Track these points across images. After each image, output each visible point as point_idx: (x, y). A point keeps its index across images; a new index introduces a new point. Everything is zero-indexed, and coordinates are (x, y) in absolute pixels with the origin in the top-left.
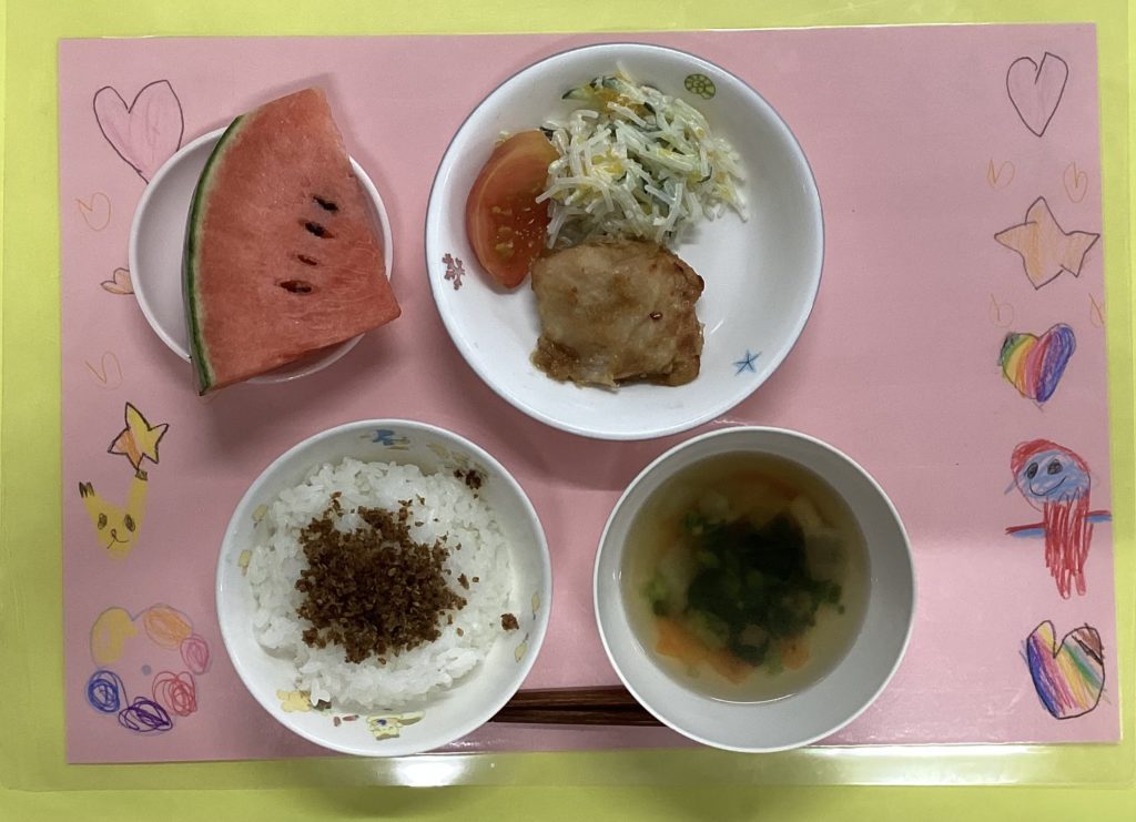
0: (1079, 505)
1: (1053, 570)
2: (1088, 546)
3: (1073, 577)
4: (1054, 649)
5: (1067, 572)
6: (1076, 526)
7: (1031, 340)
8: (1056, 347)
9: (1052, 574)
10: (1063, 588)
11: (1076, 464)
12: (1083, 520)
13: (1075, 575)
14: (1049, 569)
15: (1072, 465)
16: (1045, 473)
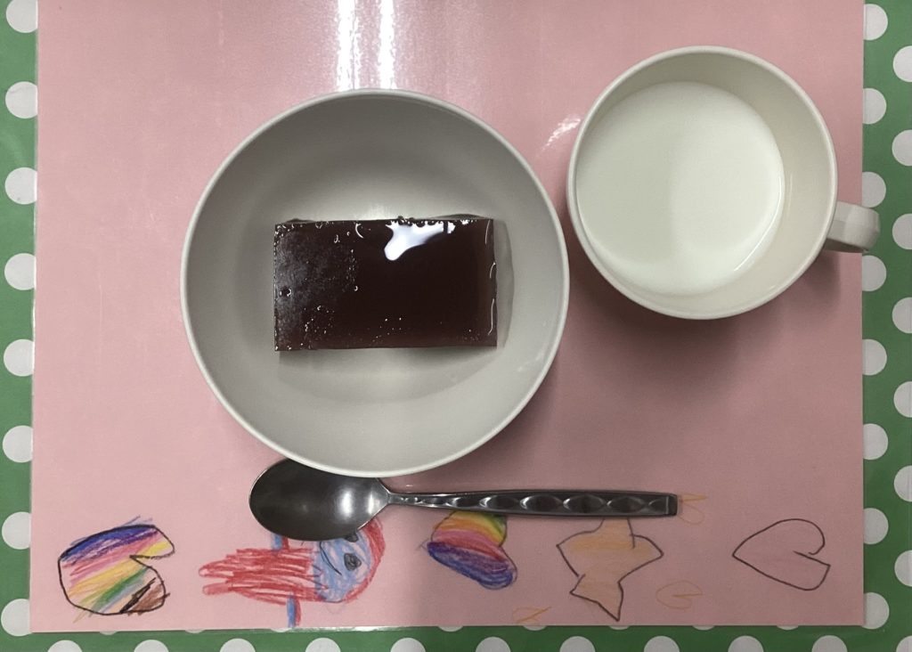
1: (233, 557)
2: (258, 599)
3: (223, 580)
4: (141, 557)
5: (231, 574)
6: (283, 585)
7: (499, 537)
8: (491, 566)
9: (228, 556)
10: (212, 568)
11: (356, 586)
12: (288, 593)
13: (227, 582)
14: (234, 552)
15: (354, 581)
16: (346, 550)
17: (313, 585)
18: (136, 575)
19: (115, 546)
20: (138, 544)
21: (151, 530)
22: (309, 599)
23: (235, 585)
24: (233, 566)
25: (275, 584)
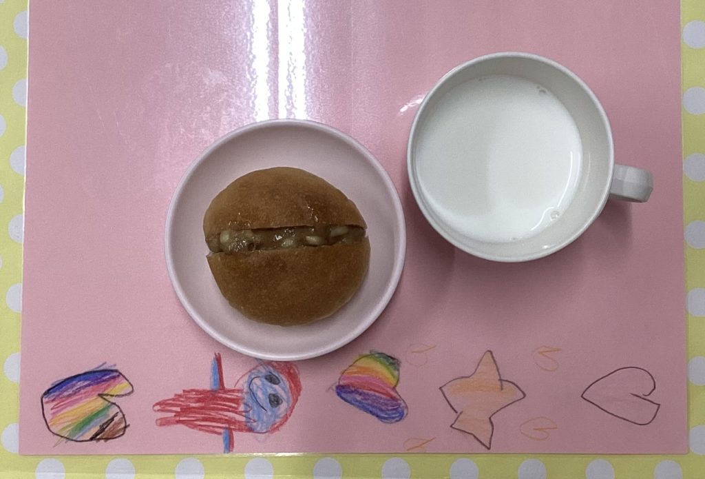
0: (239, 422)
1: (180, 396)
2: (200, 430)
3: (173, 414)
4: (107, 395)
5: (178, 409)
6: (220, 419)
7: (393, 381)
8: (386, 404)
9: (176, 395)
10: (163, 405)
11: (278, 420)
12: (224, 425)
13: (175, 416)
14: (181, 392)
15: (277, 416)
16: (270, 391)
17: (244, 419)
18: (103, 409)
20: (104, 385)
21: (115, 374)
22: (240, 430)
23: (181, 419)
24: (180, 403)
25: (214, 418)
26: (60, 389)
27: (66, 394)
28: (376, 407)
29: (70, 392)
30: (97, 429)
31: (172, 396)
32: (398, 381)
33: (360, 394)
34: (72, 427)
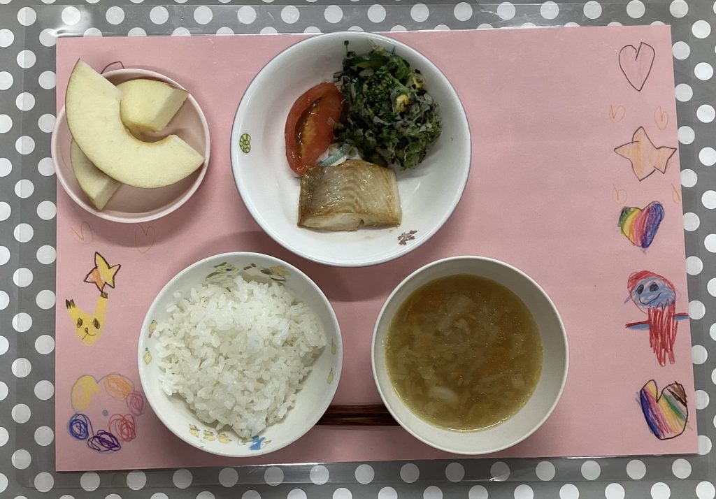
0: (669, 310)
1: (655, 349)
2: (675, 335)
3: (667, 354)
4: (657, 397)
6: (668, 322)
7: (637, 211)
8: (652, 215)
9: (654, 352)
10: (661, 360)
11: (666, 285)
12: (672, 320)
15: (664, 286)
16: (648, 291)
17: (667, 308)
18: (667, 399)
19: (652, 411)
20: (651, 399)
21: (643, 392)
22: (674, 309)
26: (655, 428)
27: (658, 424)
28: (655, 221)
29: (656, 421)
30: (679, 403)
31: (655, 354)
32: (637, 208)
33: (647, 232)
34: (679, 420)
